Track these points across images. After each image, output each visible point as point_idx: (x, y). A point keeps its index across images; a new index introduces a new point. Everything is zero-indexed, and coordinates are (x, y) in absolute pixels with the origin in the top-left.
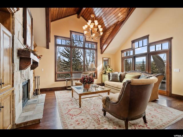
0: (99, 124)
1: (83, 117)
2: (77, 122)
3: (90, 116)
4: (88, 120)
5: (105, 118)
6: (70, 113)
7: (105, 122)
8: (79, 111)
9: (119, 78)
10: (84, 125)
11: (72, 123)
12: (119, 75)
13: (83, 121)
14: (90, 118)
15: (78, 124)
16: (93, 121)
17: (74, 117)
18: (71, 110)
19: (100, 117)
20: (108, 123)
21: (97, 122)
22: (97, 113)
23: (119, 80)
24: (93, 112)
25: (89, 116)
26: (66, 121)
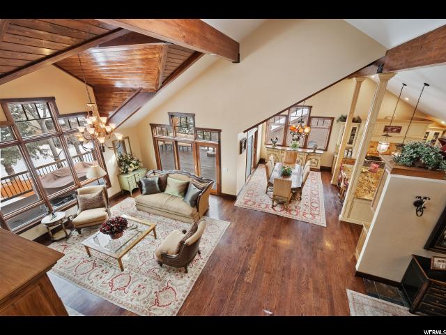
0: (161, 280)
1: (139, 283)
2: (137, 293)
3: (146, 276)
4: (146, 283)
5: (163, 270)
6: (116, 286)
7: (165, 274)
8: (126, 278)
9: (157, 186)
10: (147, 291)
11: (132, 297)
12: (157, 180)
13: (142, 287)
14: (148, 279)
15: (139, 293)
16: (152, 280)
17: (127, 289)
18: (114, 282)
19: (157, 271)
20: (168, 274)
21: (158, 279)
22: (151, 267)
23: (158, 189)
24: (144, 268)
25: (145, 278)
26: (122, 300)
